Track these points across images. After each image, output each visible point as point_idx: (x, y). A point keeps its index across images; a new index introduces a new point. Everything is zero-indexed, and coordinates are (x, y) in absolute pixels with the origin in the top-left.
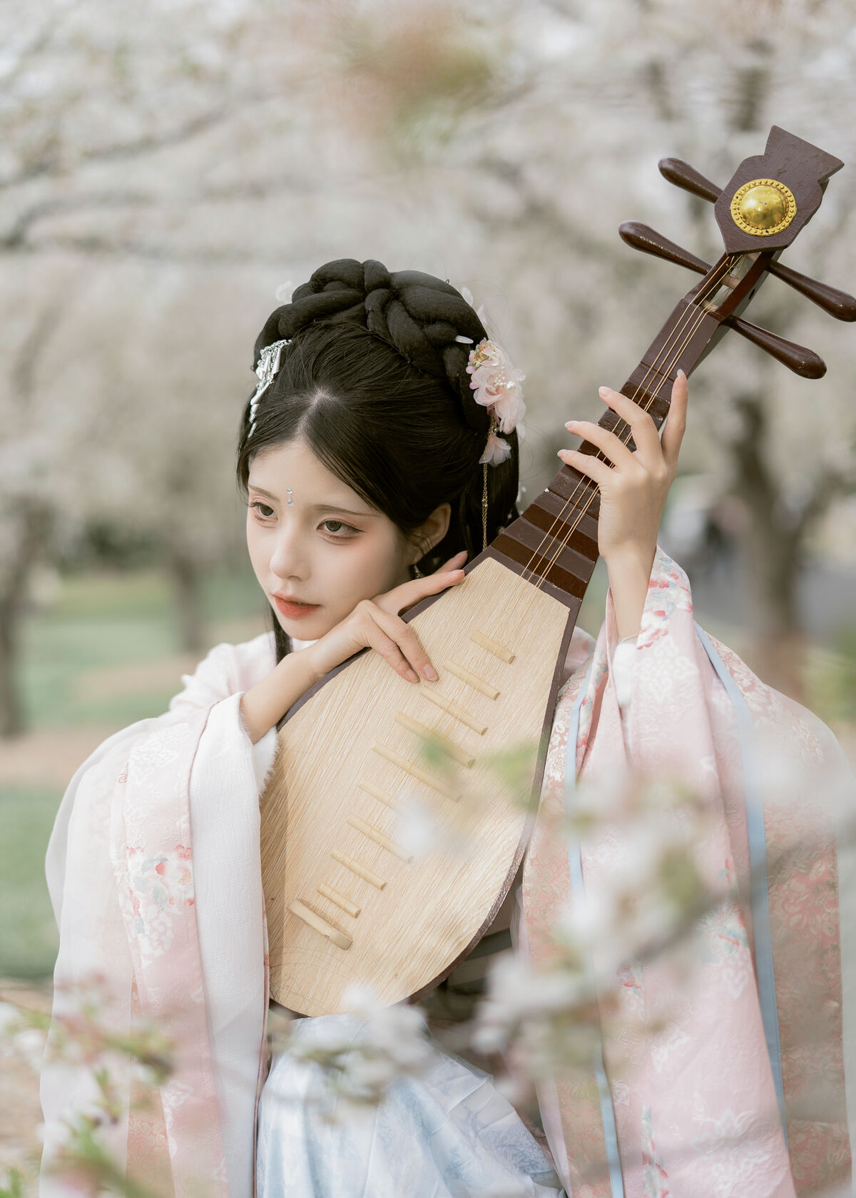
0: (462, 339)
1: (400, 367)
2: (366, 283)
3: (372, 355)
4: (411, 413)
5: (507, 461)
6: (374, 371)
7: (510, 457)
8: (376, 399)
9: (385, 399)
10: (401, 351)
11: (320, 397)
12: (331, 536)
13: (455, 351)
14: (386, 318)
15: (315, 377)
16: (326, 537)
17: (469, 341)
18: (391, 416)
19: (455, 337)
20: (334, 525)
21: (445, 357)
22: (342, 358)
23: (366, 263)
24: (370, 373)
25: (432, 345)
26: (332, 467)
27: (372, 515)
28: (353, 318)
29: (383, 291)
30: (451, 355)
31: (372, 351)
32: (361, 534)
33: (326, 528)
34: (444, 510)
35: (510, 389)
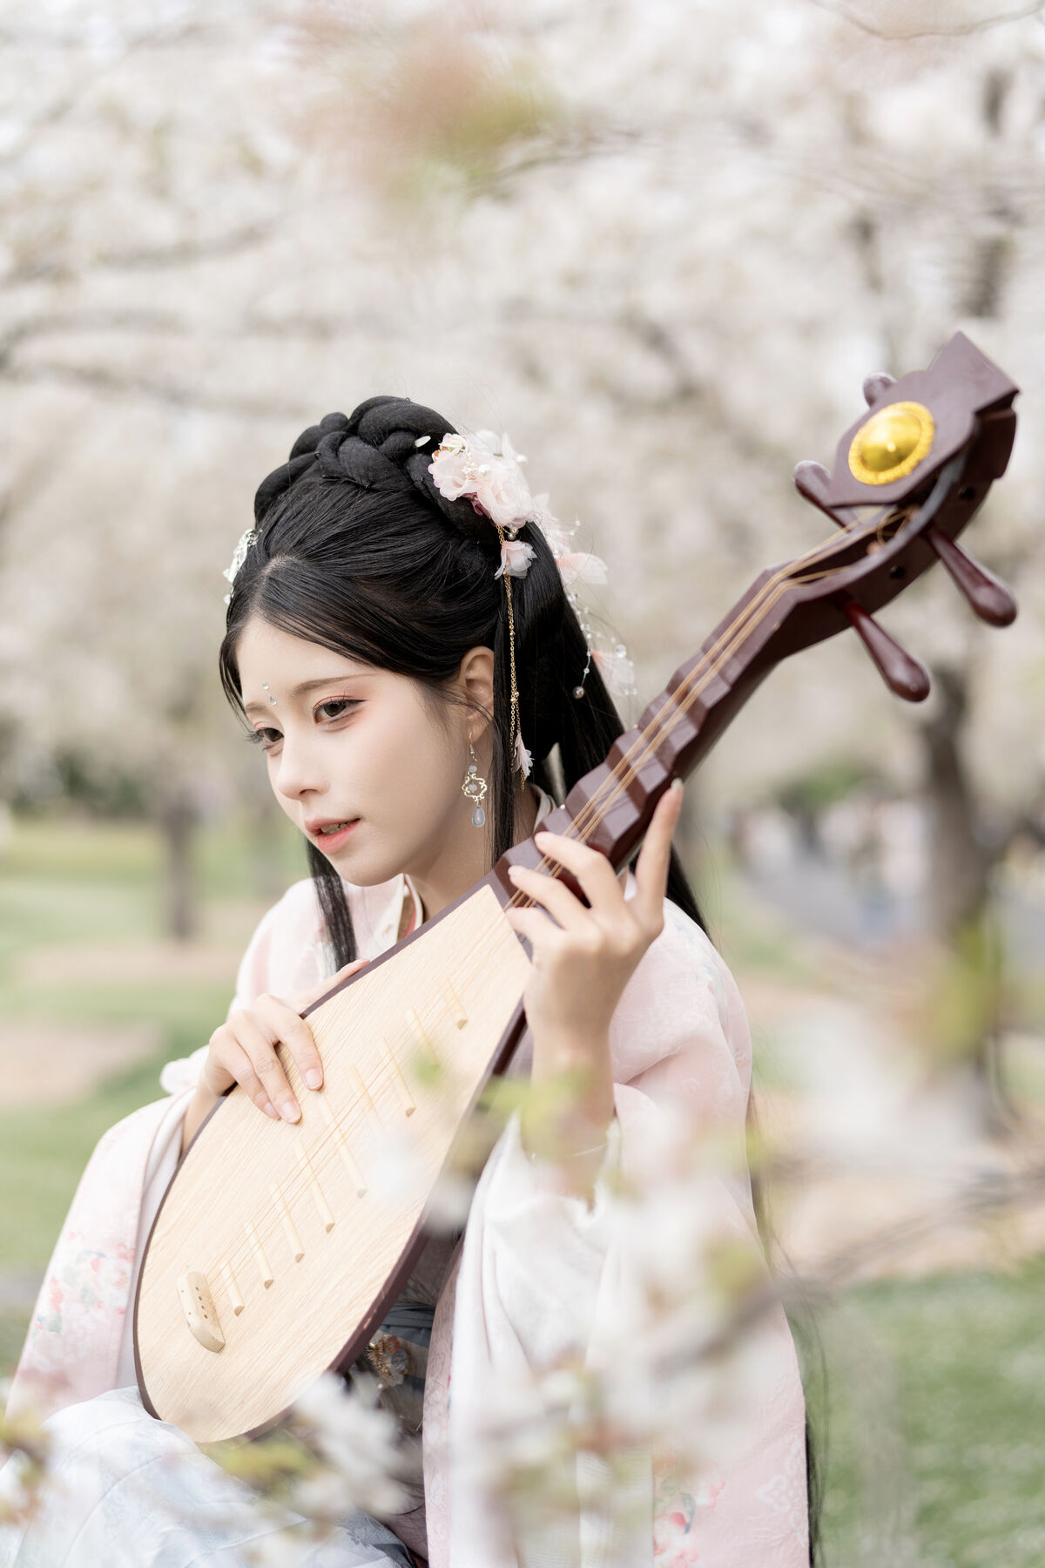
0: (422, 441)
3: (326, 499)
4: (375, 536)
5: (533, 561)
7: (535, 556)
8: (327, 536)
9: (337, 531)
10: (357, 480)
11: (271, 567)
12: (332, 722)
13: (418, 457)
14: (337, 456)
16: (327, 727)
17: (432, 439)
18: (351, 548)
19: (414, 443)
20: (334, 708)
21: (409, 469)
22: (295, 517)
25: (389, 459)
26: (292, 628)
27: (367, 675)
28: (311, 475)
30: (416, 462)
31: (328, 494)
32: (362, 705)
33: (324, 714)
34: (483, 656)
35: (485, 474)
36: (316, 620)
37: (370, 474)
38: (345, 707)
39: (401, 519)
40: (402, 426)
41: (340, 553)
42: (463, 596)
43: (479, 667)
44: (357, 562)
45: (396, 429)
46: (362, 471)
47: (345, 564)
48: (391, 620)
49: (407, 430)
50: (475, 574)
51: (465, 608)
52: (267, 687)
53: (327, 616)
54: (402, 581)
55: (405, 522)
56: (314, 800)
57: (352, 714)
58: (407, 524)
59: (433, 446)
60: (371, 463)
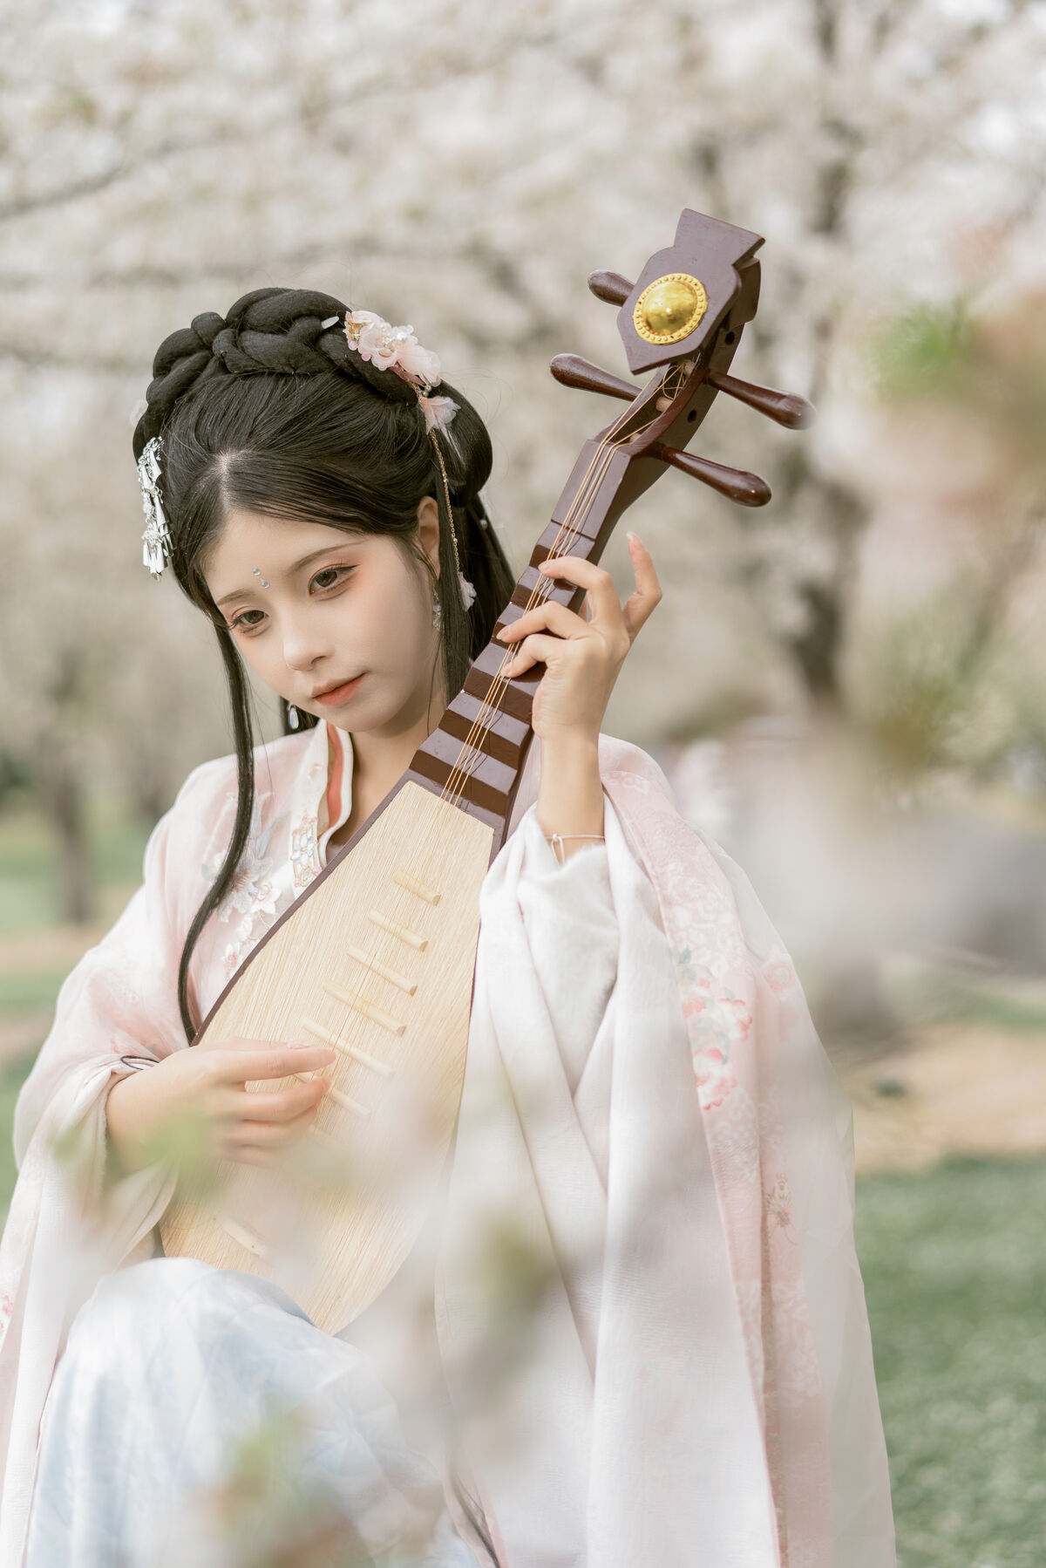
0: (328, 323)
1: (284, 385)
2: (204, 339)
3: (252, 392)
4: (325, 416)
5: (459, 412)
6: (263, 402)
7: (459, 407)
8: (281, 423)
9: (290, 418)
10: (279, 369)
11: (225, 462)
12: (328, 591)
13: (329, 337)
14: (244, 351)
15: (210, 449)
16: (324, 596)
17: (335, 320)
18: (309, 430)
19: (321, 326)
20: (326, 577)
21: (324, 349)
22: (224, 415)
23: (194, 323)
24: (261, 406)
25: (305, 344)
26: (276, 512)
27: (355, 544)
28: (213, 375)
29: (223, 332)
30: (328, 342)
31: (250, 388)
32: (355, 569)
33: (317, 586)
34: (429, 506)
35: (404, 341)
36: (303, 502)
37: (292, 361)
38: (336, 577)
39: (341, 396)
40: (304, 313)
41: (301, 436)
42: (409, 454)
43: (428, 514)
44: (321, 441)
45: (299, 316)
46: (283, 360)
47: (310, 445)
48: (360, 487)
49: (310, 314)
50: (414, 434)
51: (411, 465)
52: (258, 574)
53: (310, 496)
54: (362, 451)
55: (344, 398)
56: (322, 665)
57: (348, 579)
58: (348, 399)
59: (340, 326)
60: (289, 352)
